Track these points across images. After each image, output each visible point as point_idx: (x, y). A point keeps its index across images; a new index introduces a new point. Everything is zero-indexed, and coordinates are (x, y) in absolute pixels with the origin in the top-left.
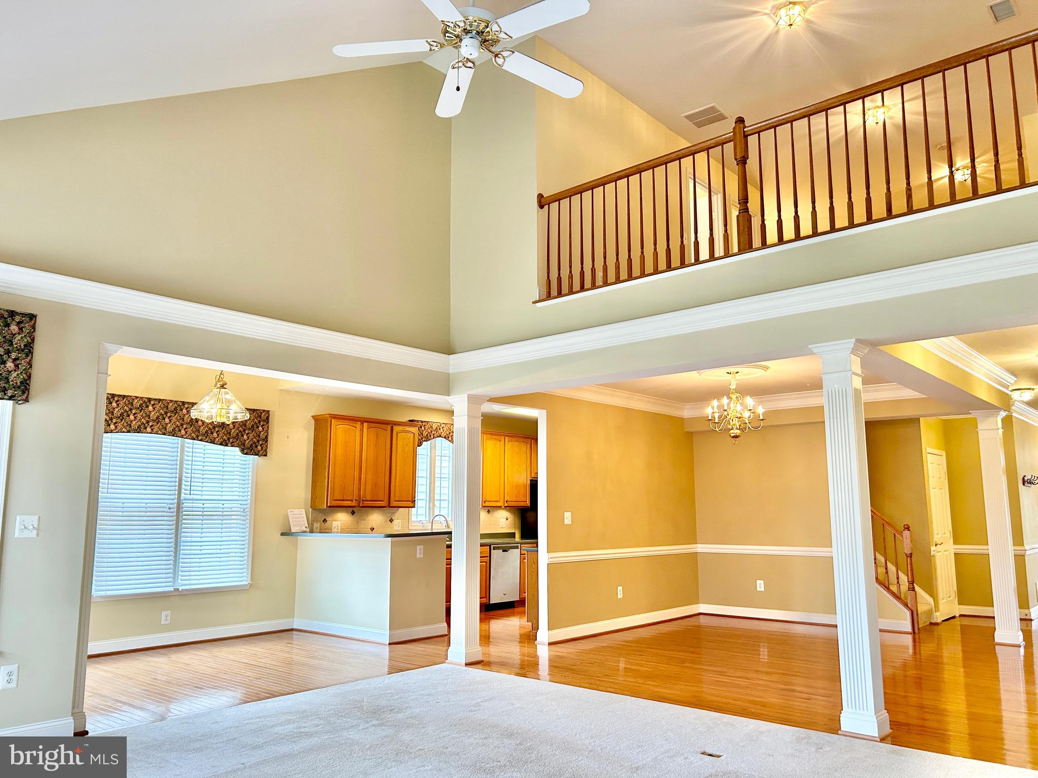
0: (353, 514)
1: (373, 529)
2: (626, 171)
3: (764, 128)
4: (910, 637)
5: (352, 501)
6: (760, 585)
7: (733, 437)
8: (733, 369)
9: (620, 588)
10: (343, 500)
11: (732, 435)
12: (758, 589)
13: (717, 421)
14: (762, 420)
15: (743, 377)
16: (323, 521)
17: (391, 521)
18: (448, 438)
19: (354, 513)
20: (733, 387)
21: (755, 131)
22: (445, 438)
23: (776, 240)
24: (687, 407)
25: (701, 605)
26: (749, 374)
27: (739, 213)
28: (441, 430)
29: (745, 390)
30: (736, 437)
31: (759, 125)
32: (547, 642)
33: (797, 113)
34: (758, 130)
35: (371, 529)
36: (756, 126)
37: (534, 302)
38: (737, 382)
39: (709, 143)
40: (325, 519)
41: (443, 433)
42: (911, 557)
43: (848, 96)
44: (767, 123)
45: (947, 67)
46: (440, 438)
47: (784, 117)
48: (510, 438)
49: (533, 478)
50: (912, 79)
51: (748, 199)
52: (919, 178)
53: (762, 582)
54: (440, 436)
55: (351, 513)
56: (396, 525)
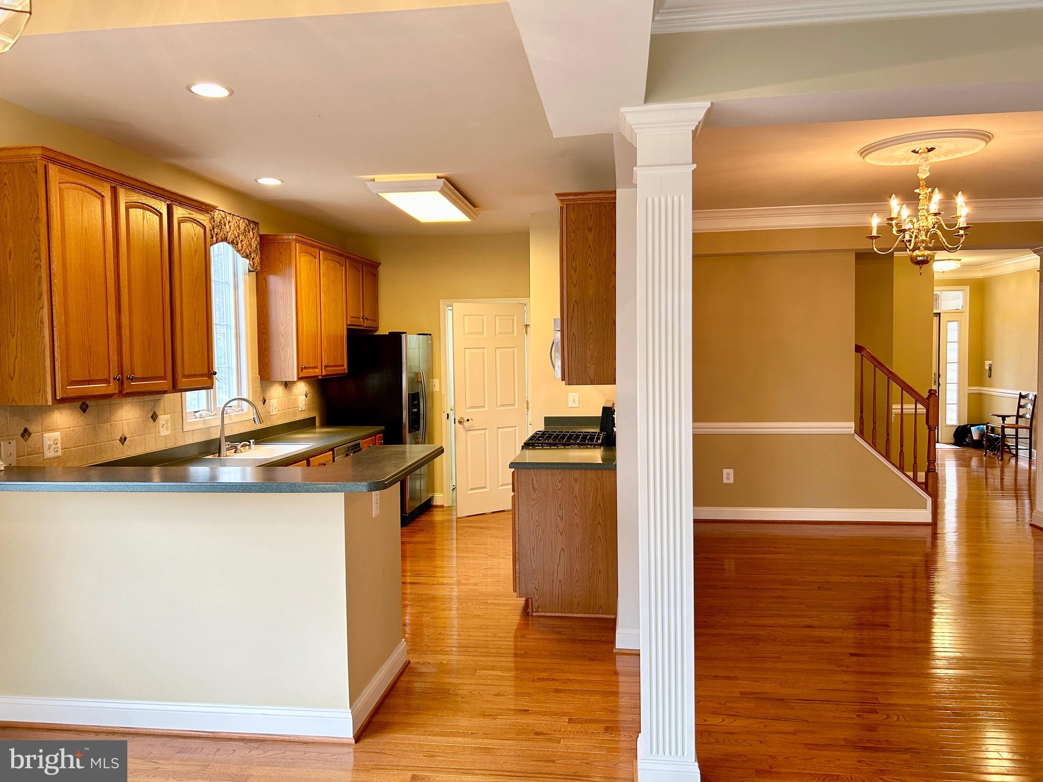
0: (84, 411)
1: (125, 439)
5: (107, 381)
10: (89, 383)
16: (23, 435)
17: (154, 417)
18: (237, 244)
19: (87, 407)
20: (923, 176)
22: (232, 243)
26: (953, 152)
28: (227, 226)
35: (120, 440)
40: (26, 430)
41: (229, 234)
46: (225, 243)
48: (327, 255)
54: (225, 239)
55: (81, 407)
56: (163, 425)
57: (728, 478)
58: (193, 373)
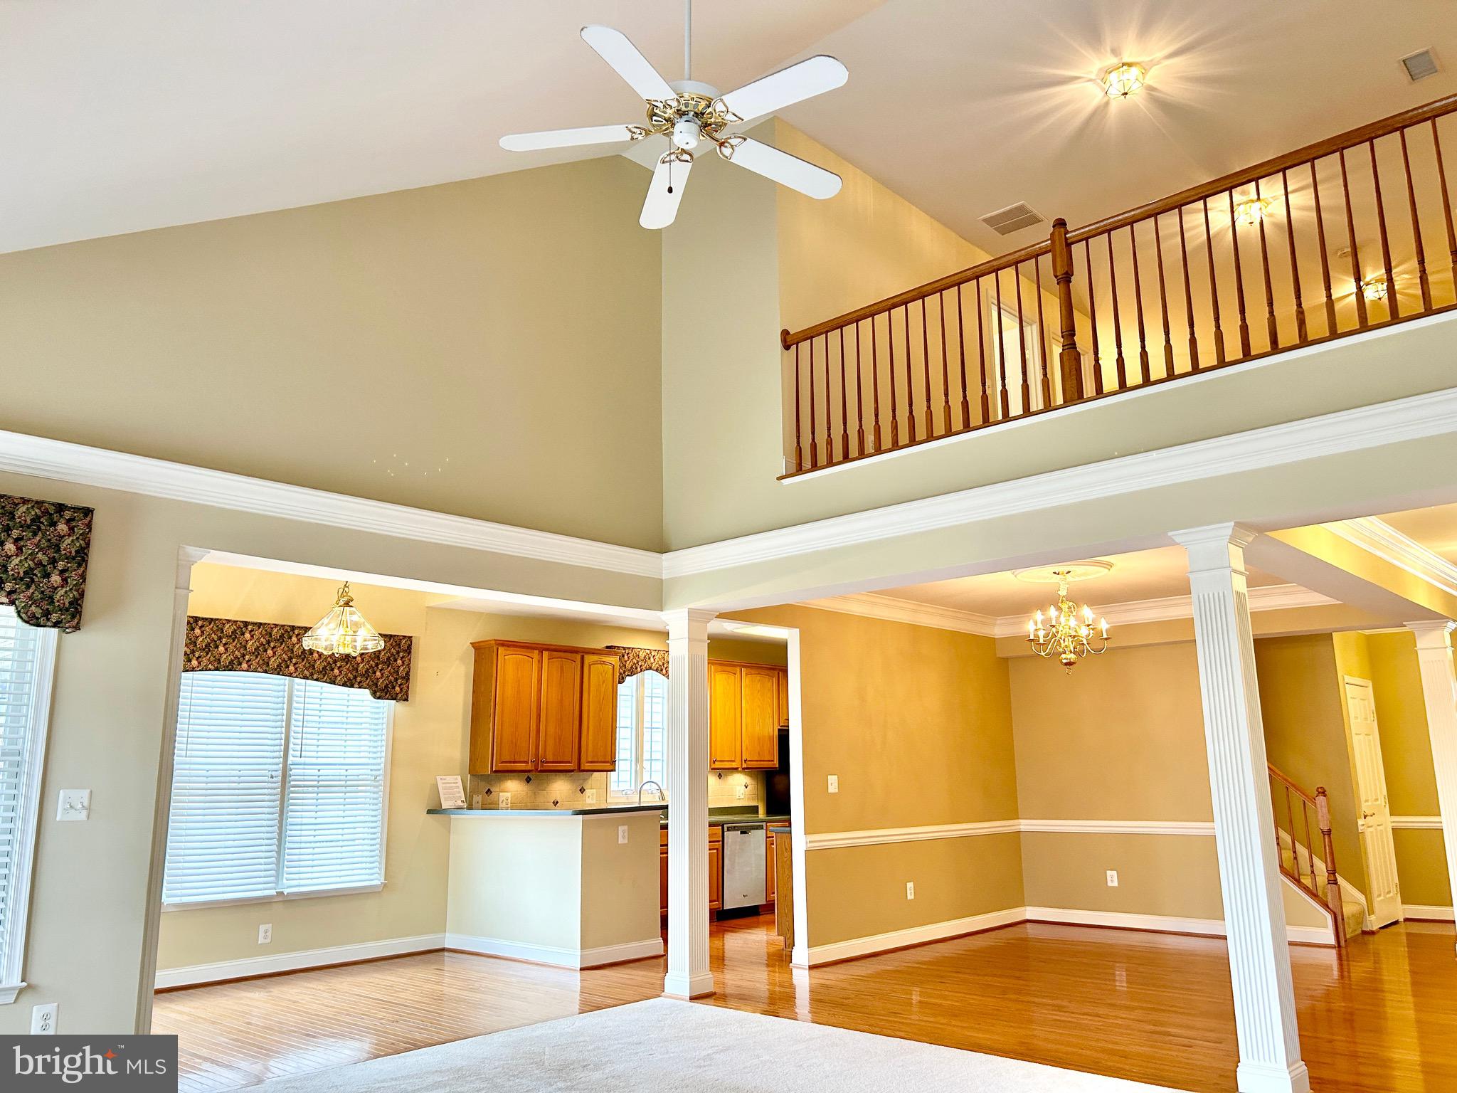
0: (528, 782)
1: (557, 802)
2: (904, 297)
3: (1094, 232)
4: (1334, 952)
5: (526, 762)
6: (1112, 878)
7: (1066, 664)
8: (1062, 568)
9: (910, 885)
10: (514, 762)
11: (1064, 661)
12: (1110, 884)
13: (1041, 641)
14: (1106, 639)
15: (1077, 579)
16: (487, 793)
17: (582, 791)
18: (662, 670)
19: (530, 779)
20: (1063, 593)
21: (1080, 238)
22: (657, 670)
23: (1116, 386)
24: (998, 622)
25: (1028, 908)
26: (1086, 574)
27: (1063, 350)
28: (652, 659)
29: (1079, 598)
30: (1070, 664)
31: (1087, 229)
32: (807, 964)
33: (1138, 211)
34: (1085, 236)
35: (554, 803)
36: (1083, 230)
37: (780, 478)
38: (1067, 586)
39: (1017, 255)
40: (489, 790)
41: (654, 665)
42: (1329, 835)
43: (1209, 187)
44: (1097, 225)
45: (1346, 144)
46: (650, 671)
47: (1120, 217)
48: (749, 670)
49: (782, 726)
50: (1296, 162)
51: (1075, 331)
52: (1314, 297)
53: (1114, 873)
54: (650, 668)
55: (526, 780)
56: (589, 797)
57: (1112, 881)
58: (596, 760)
